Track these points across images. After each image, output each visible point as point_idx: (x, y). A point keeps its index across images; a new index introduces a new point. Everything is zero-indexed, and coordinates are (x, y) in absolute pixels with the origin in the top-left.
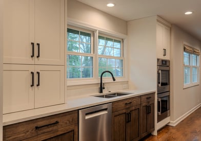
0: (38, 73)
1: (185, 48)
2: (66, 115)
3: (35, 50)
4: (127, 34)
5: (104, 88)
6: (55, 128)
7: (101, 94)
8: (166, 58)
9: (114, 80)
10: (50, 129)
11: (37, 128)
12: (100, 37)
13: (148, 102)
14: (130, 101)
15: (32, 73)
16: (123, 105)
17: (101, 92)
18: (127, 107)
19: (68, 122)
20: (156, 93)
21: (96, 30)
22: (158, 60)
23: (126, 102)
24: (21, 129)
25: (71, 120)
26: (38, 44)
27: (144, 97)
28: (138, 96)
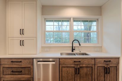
2: (26, 59)
4: (101, 15)
7: (73, 53)
9: (80, 45)
11: (12, 62)
12: (74, 21)
14: (79, 60)
17: (72, 51)
18: (76, 64)
19: (27, 63)
21: (71, 18)
23: (75, 60)
25: (29, 62)
27: (101, 60)
28: (92, 58)
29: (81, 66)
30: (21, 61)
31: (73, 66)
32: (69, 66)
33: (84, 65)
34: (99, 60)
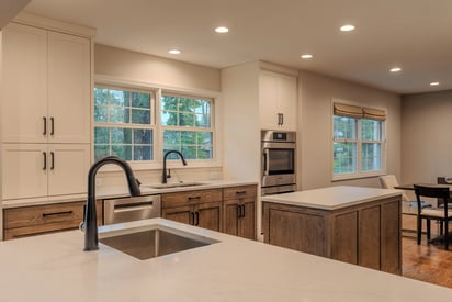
0: (53, 154)
1: (335, 109)
3: (48, 126)
4: (220, 90)
5: (169, 177)
6: (69, 218)
8: (284, 128)
9: (185, 164)
10: (62, 219)
11: (44, 215)
13: (241, 199)
14: (198, 195)
15: (45, 154)
16: (184, 200)
17: (165, 182)
18: (193, 203)
20: (260, 186)
21: (158, 89)
22: (264, 133)
23: (190, 196)
24: (25, 214)
26: (52, 119)
27: (231, 191)
28: (218, 189)
29: (201, 207)
30: (71, 212)
31: (187, 209)
32: (179, 209)
33: (206, 206)
34: (228, 192)
